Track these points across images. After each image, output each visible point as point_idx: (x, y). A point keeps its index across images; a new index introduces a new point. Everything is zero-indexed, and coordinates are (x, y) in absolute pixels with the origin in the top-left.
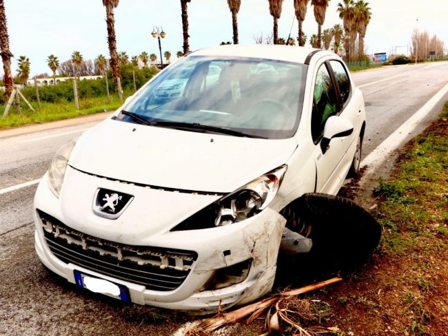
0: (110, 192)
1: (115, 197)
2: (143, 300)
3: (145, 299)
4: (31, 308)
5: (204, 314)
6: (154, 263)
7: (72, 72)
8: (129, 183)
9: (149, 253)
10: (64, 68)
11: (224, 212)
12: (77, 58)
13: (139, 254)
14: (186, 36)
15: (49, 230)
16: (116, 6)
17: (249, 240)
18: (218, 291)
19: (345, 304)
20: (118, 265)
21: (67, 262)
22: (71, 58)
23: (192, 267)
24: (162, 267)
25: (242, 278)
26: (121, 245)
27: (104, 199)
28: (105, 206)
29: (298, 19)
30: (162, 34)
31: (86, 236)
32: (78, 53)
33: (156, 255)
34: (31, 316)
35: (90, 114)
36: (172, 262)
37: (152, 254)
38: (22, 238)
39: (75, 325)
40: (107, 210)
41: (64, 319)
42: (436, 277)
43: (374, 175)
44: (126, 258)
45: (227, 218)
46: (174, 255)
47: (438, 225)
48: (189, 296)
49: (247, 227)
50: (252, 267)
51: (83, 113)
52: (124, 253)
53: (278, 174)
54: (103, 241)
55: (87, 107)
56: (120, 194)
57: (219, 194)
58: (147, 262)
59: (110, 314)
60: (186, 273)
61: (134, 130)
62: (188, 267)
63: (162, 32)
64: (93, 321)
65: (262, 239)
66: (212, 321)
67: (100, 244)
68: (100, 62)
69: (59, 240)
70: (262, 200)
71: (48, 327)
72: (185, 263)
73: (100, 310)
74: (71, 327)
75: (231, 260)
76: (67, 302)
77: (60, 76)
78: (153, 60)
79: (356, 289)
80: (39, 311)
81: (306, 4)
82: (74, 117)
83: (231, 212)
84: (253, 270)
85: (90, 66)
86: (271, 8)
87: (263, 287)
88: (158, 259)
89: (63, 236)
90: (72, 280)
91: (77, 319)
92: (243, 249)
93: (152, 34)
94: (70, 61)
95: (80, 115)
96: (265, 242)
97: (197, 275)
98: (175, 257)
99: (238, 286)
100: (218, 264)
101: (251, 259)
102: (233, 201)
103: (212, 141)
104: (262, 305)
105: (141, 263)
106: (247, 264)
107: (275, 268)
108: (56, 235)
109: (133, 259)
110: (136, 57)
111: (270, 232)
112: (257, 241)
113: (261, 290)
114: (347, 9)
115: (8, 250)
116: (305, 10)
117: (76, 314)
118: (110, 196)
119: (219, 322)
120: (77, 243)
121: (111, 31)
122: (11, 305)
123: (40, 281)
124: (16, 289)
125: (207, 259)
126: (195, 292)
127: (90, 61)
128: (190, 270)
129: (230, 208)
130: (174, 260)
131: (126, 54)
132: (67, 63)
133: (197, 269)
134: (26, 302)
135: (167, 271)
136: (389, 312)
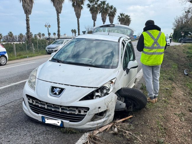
0: (56, 88)
1: (58, 89)
2: (68, 126)
3: (69, 125)
4: (25, 131)
5: (91, 130)
6: (73, 112)
7: (8, 40)
8: (62, 84)
9: (71, 109)
10: (4, 39)
11: (97, 94)
12: (11, 34)
13: (68, 109)
14: (59, 27)
15: (31, 102)
16: (30, 14)
17: (106, 103)
18: (95, 121)
19: (138, 125)
20: (59, 114)
21: (38, 114)
22: (8, 35)
23: (87, 113)
24: (76, 113)
25: (103, 117)
26: (61, 106)
27: (54, 90)
28: (54, 92)
29: (103, 21)
30: (49, 26)
31: (47, 103)
32: (11, 32)
33: (74, 109)
34: (27, 133)
35: (21, 58)
36: (80, 112)
37: (73, 109)
38: (12, 107)
39: (44, 135)
40: (55, 94)
41: (40, 134)
42: (166, 115)
43: (139, 82)
44: (62, 111)
45: (98, 96)
46: (81, 109)
47: (164, 99)
48: (86, 124)
49: (105, 99)
50: (107, 113)
51: (18, 58)
52: (62, 109)
53: (113, 81)
54: (54, 105)
55: (20, 55)
56: (60, 88)
57: (95, 88)
58: (70, 112)
59: (56, 132)
60: (85, 115)
61: (60, 65)
62: (85, 113)
63: (49, 25)
64: (51, 134)
65: (111, 103)
66: (95, 131)
67: (53, 106)
68: (21, 36)
69: (35, 105)
70: (109, 90)
71: (34, 137)
72: (85, 112)
73: (52, 130)
74: (43, 136)
75: (101, 110)
76: (38, 128)
77: (3, 42)
78: (43, 36)
79: (140, 120)
80: (29, 132)
81: (106, 16)
82: (15, 60)
83: (99, 94)
84: (107, 114)
85: (16, 38)
86: (92, 17)
87: (110, 120)
88: (75, 111)
89: (37, 104)
90: (40, 120)
91: (45, 134)
92: (104, 106)
93: (45, 26)
94: (7, 36)
95: (17, 59)
96: (111, 104)
97: (89, 115)
98: (81, 110)
99: (102, 119)
100: (96, 112)
101: (107, 110)
102: (99, 90)
103: (90, 69)
104: (110, 126)
105: (68, 112)
106: (105, 112)
107: (114, 113)
108: (34, 104)
109: (65, 111)
110: (36, 35)
111: (113, 101)
112: (109, 104)
113: (109, 121)
114: (122, 18)
115: (8, 111)
116: (106, 18)
117: (43, 132)
118: (56, 89)
119: (98, 132)
120: (43, 106)
121: (28, 24)
122: (17, 130)
123: (25, 122)
124: (17, 125)
125: (93, 110)
126: (87, 122)
127: (16, 36)
128: (86, 114)
129: (98, 92)
130: (80, 111)
131: (32, 33)
132: (6, 36)
133: (89, 114)
134: (23, 129)
135: (77, 115)
136: (152, 127)
